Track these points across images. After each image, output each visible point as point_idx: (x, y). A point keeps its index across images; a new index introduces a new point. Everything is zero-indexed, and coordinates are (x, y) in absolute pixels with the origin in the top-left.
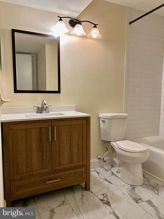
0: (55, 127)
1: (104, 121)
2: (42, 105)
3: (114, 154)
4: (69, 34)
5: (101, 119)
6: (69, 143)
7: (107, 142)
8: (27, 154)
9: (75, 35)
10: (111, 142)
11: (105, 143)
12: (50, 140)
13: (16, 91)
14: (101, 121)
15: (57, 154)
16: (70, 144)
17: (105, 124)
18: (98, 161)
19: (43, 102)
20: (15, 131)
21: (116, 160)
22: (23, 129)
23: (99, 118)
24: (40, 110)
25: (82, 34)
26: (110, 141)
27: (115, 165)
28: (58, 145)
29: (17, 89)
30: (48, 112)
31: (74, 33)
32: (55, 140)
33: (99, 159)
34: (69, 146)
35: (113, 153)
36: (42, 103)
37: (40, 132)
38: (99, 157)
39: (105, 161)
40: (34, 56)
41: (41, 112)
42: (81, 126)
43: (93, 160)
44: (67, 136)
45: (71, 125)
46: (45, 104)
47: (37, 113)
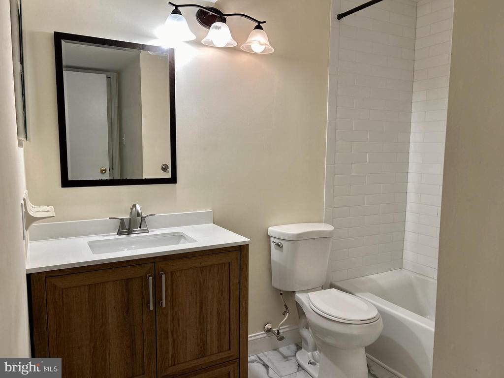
0: (163, 275)
1: (279, 245)
2: (131, 213)
3: (303, 320)
4: (197, 43)
5: (272, 240)
6: (198, 309)
7: (287, 292)
8: (95, 345)
9: (210, 45)
10: (297, 294)
11: (281, 294)
12: (151, 308)
13: (66, 183)
14: (273, 245)
15: (168, 338)
16: (201, 312)
17: (282, 251)
18: (265, 335)
19: (133, 207)
20: (64, 291)
21: (306, 334)
22: (85, 286)
23: (269, 237)
24: (127, 227)
25: (228, 44)
26: (294, 292)
27: (305, 345)
28: (169, 318)
29: (70, 179)
30: (147, 231)
31: (210, 41)
32: (164, 305)
33: (269, 331)
34: (198, 316)
35: (300, 317)
36: (132, 209)
37: (126, 290)
38: (269, 326)
39: (281, 339)
40: (113, 75)
41: (129, 232)
42: (226, 268)
43: (255, 335)
44: (191, 293)
45: (203, 267)
46: (138, 215)
47: (118, 234)
